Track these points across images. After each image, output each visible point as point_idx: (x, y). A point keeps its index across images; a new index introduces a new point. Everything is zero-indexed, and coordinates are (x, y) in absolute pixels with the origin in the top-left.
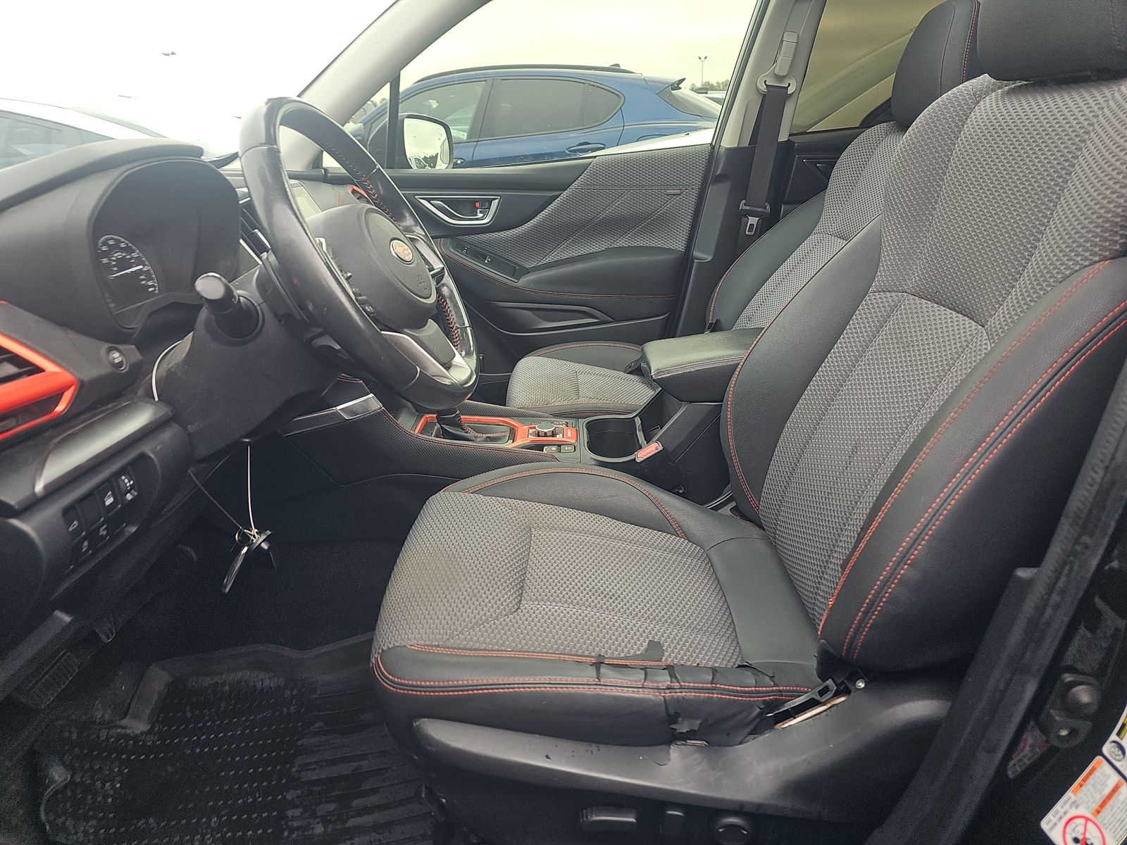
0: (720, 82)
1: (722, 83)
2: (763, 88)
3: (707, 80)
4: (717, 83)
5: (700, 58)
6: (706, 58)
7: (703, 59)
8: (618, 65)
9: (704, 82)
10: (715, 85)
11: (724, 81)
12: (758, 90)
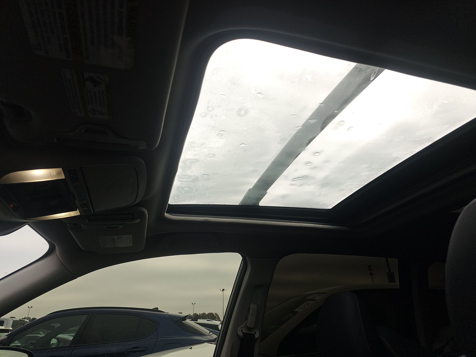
0: (201, 313)
1: (202, 314)
2: (241, 334)
3: (195, 313)
4: (200, 314)
5: (192, 304)
6: (195, 304)
7: (194, 304)
8: (157, 308)
9: (194, 313)
10: (199, 315)
11: (202, 313)
12: (238, 336)
